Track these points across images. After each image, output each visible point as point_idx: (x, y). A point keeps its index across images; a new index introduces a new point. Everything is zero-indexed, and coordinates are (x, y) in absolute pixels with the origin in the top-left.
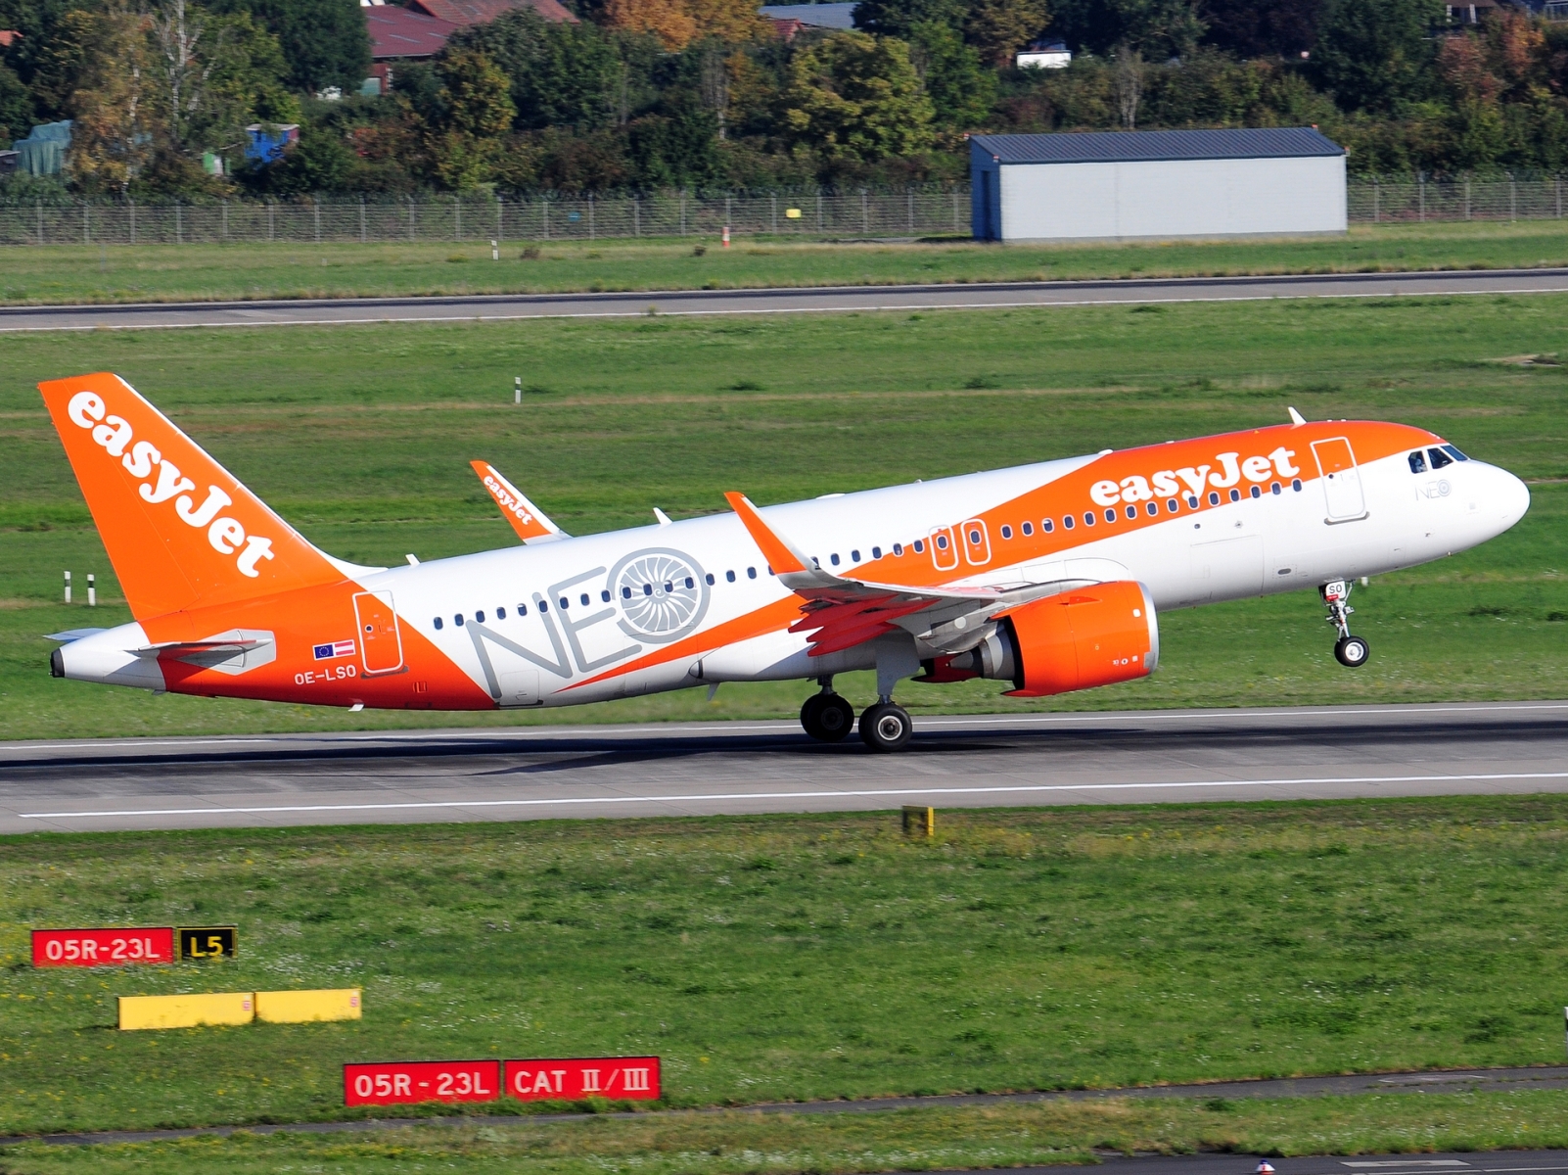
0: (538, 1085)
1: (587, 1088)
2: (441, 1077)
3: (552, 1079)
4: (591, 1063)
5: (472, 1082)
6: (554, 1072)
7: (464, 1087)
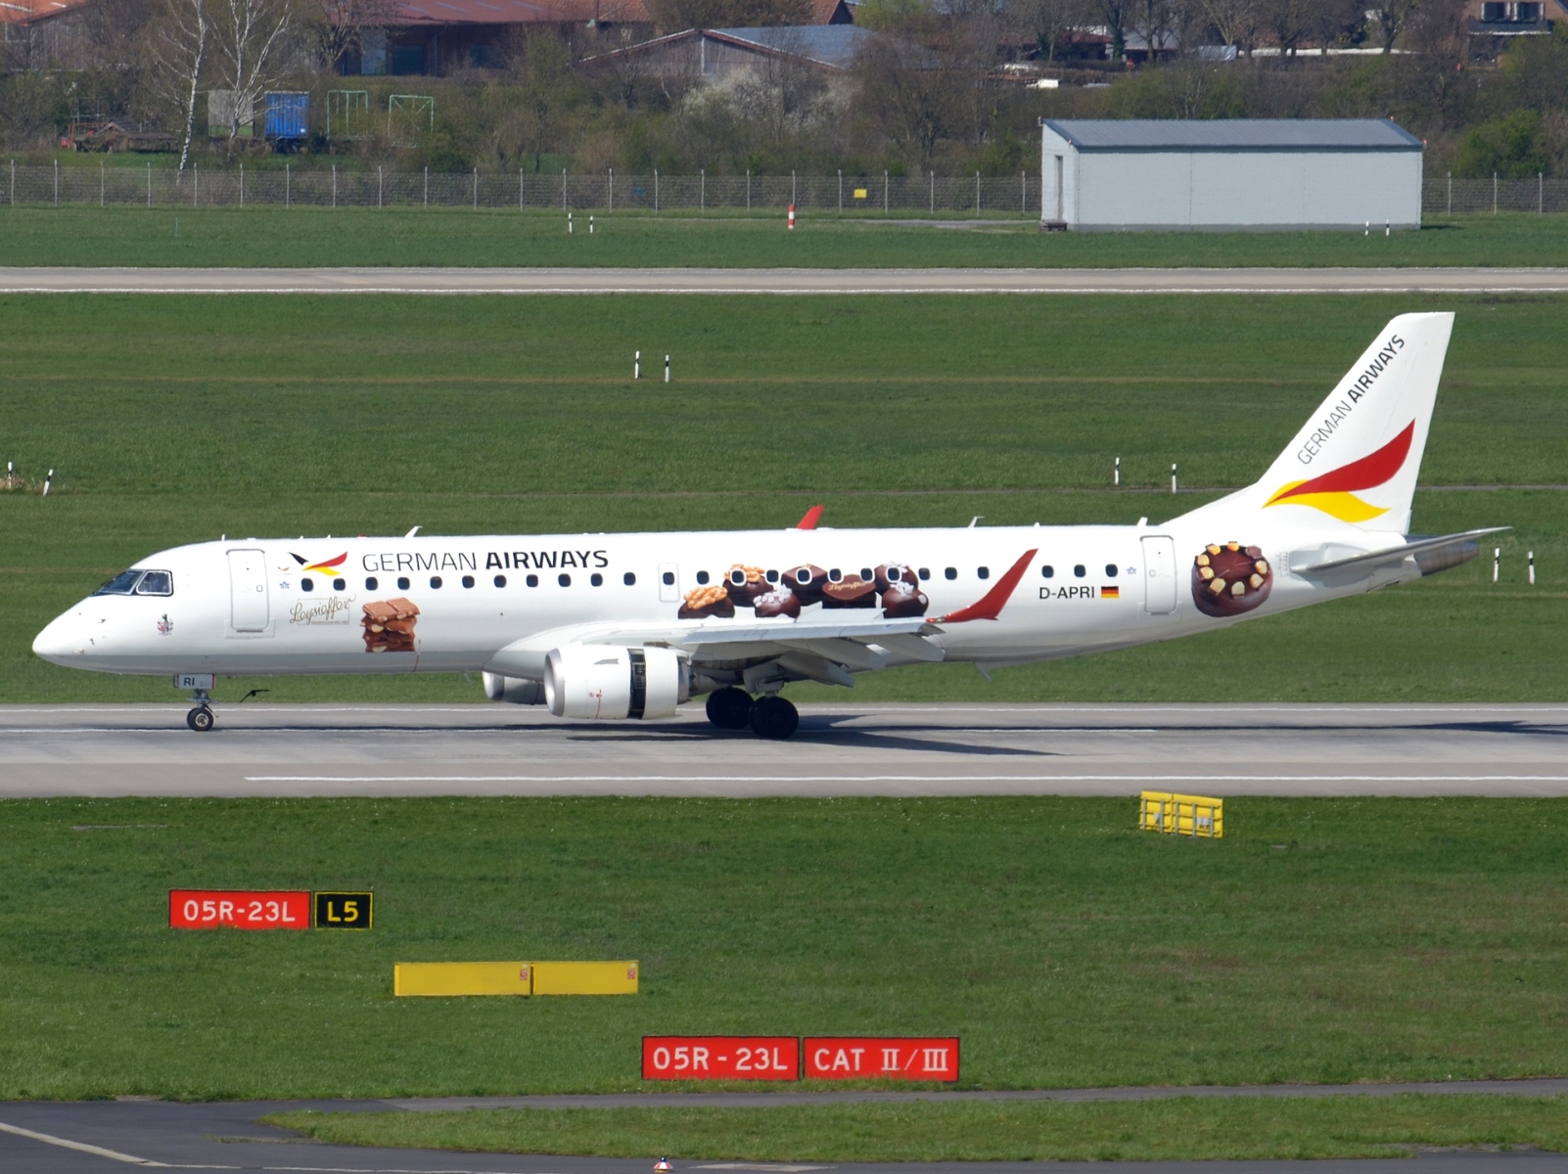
0: (837, 1062)
1: (886, 1068)
2: (739, 1052)
3: (851, 1058)
4: (891, 1042)
5: (771, 1057)
6: (853, 1051)
7: (762, 1063)
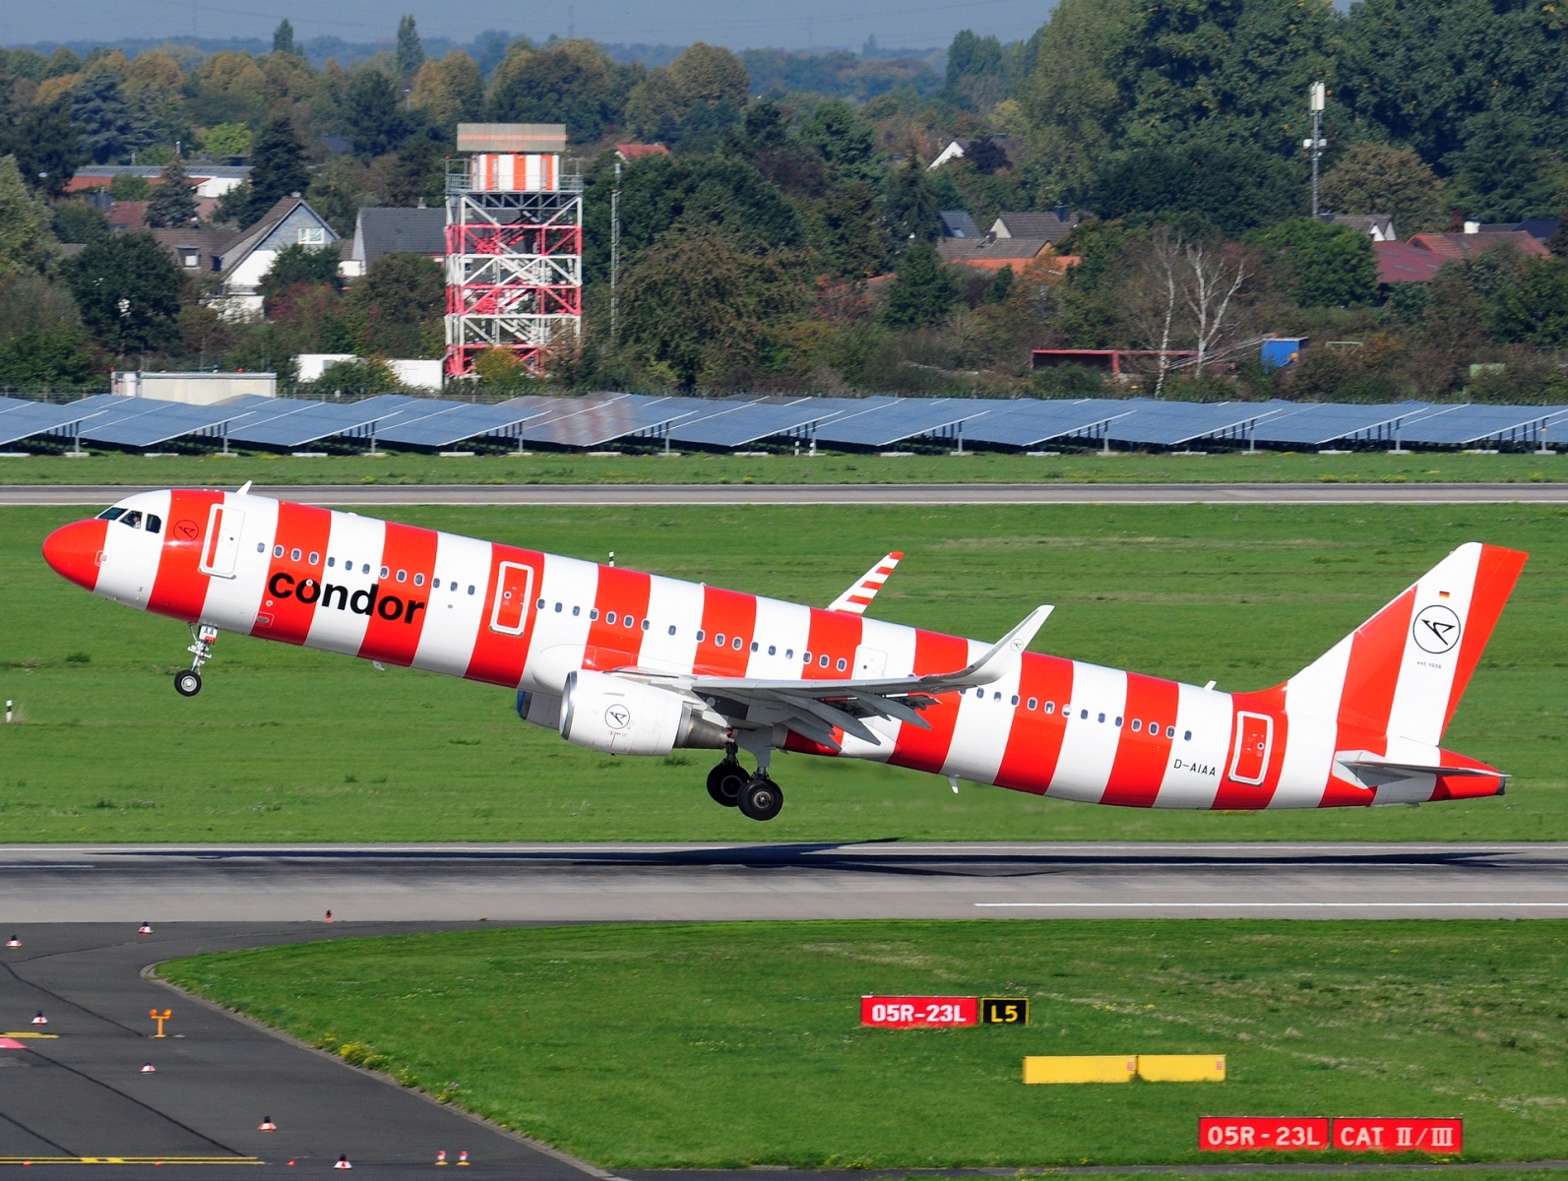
0: (1360, 1139)
1: (1400, 1143)
2: (1280, 1130)
3: (1372, 1135)
4: (1404, 1123)
5: (1306, 1135)
6: (1374, 1129)
7: (1298, 1139)
